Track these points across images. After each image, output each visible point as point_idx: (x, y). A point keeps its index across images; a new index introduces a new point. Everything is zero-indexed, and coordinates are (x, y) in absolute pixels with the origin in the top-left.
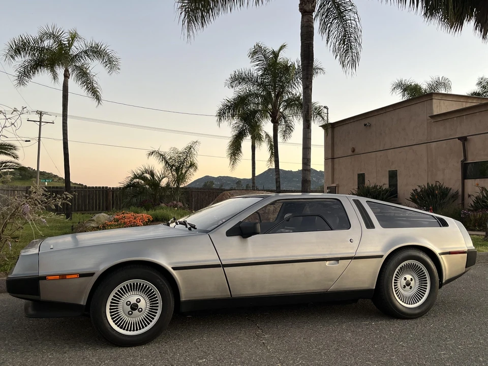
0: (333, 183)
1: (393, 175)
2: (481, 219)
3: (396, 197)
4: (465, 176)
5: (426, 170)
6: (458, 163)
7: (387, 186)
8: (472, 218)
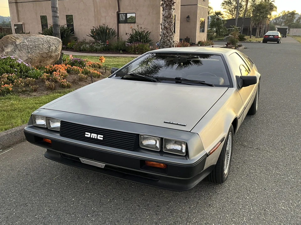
0: (19, 21)
1: (70, 19)
2: (137, 47)
3: (74, 33)
4: (119, 22)
5: (93, 16)
6: (114, 13)
7: (66, 26)
8: (133, 47)
